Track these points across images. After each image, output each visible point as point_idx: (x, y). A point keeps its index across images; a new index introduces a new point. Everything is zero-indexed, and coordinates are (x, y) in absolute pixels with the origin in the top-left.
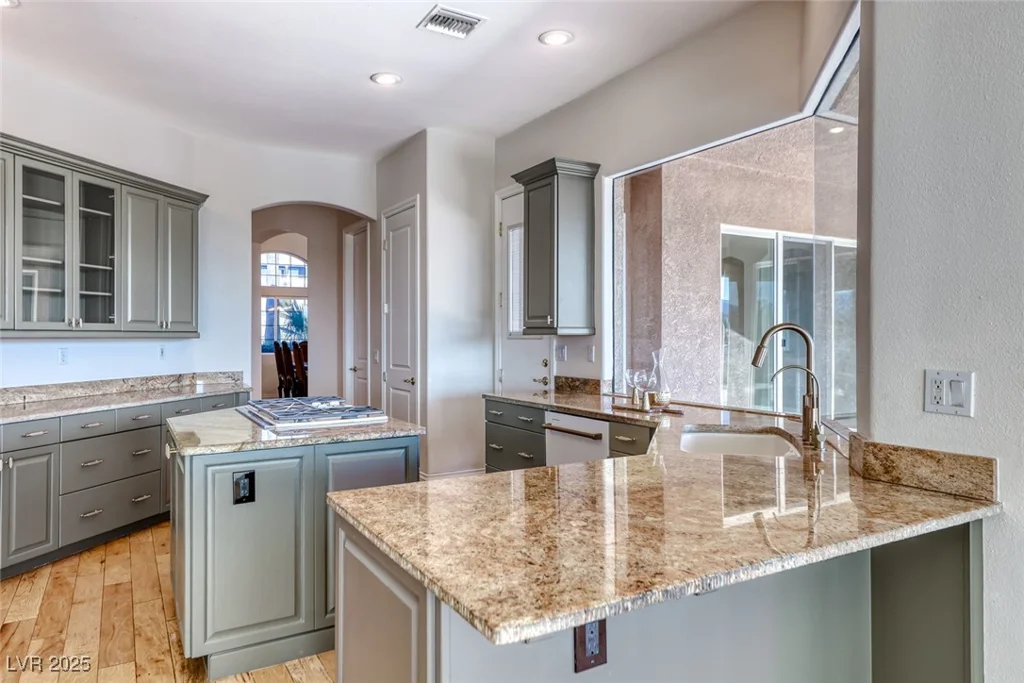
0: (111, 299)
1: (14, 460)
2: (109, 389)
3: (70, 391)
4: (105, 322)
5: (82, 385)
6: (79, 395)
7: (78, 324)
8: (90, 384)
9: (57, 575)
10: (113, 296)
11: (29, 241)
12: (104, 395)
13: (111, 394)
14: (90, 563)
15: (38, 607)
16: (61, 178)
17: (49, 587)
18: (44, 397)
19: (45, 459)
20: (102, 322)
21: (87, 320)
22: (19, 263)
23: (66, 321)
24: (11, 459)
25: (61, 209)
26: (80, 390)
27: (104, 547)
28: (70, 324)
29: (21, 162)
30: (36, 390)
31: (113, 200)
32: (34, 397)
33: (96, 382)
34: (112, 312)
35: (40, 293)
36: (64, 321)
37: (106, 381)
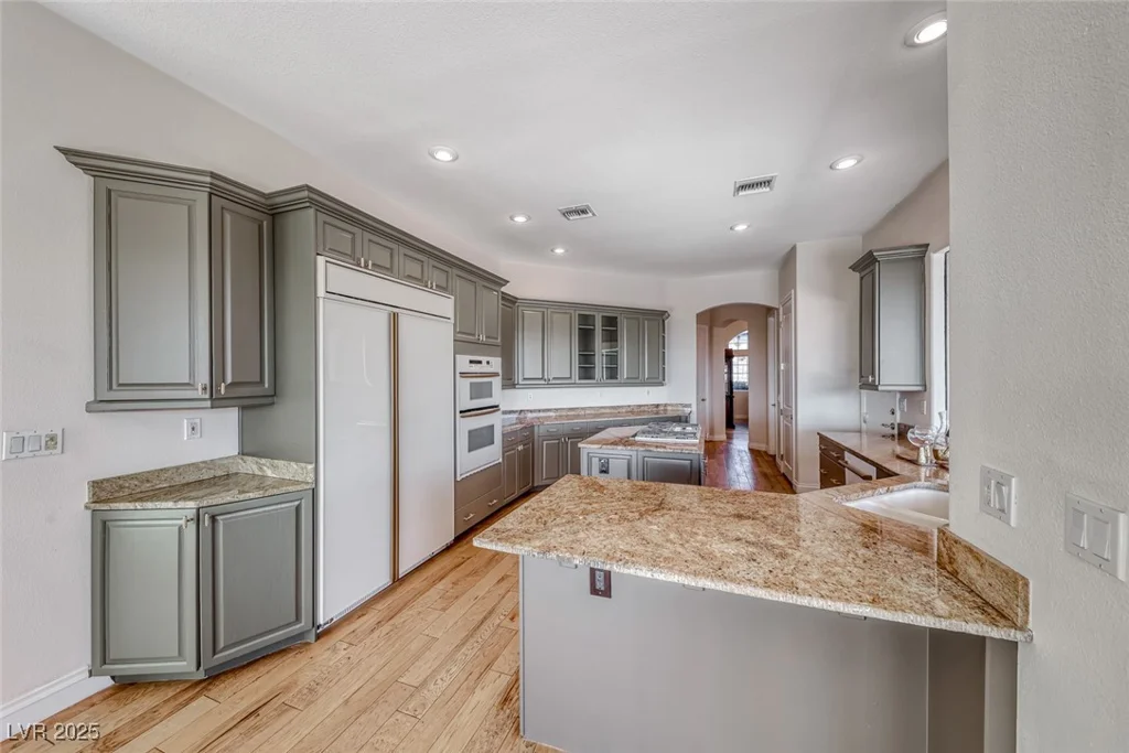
1: (569, 438)
7: (604, 380)
16: (594, 316)
22: (577, 355)
23: (596, 379)
25: (594, 330)
29: (577, 313)
31: (617, 322)
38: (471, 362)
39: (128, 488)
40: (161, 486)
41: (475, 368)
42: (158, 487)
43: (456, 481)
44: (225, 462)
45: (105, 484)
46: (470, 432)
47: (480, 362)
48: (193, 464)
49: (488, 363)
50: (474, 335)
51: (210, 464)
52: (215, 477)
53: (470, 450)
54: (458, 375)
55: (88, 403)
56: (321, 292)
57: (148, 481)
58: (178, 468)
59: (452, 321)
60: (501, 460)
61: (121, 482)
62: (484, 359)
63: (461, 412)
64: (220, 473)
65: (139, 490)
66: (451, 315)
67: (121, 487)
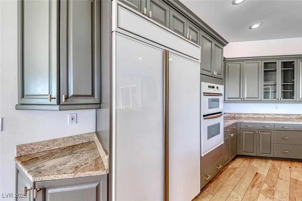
0: (293, 85)
1: (261, 132)
2: (292, 117)
3: (278, 116)
4: (291, 98)
5: (283, 115)
6: (281, 117)
7: (281, 99)
8: (285, 115)
9: (274, 165)
10: (294, 84)
11: (265, 80)
12: (290, 118)
13: (293, 118)
14: (285, 165)
15: (267, 173)
16: (275, 63)
17: (271, 168)
18: (270, 117)
19: (270, 133)
20: (290, 99)
21: (284, 98)
22: (263, 85)
23: (277, 98)
24: (260, 132)
25: (275, 71)
26: (282, 116)
27: (290, 162)
28: (278, 99)
29: (263, 62)
30: (268, 115)
31: (294, 65)
32: (268, 116)
33: (287, 114)
34: (293, 95)
35: (271, 92)
36: (276, 98)
37: (291, 114)
38: (209, 87)
39: (37, 149)
40: (54, 148)
41: (211, 91)
42: (52, 149)
43: (201, 157)
44: (88, 136)
45: (24, 147)
46: (208, 127)
47: (213, 87)
48: (71, 137)
49: (217, 88)
50: (210, 72)
51: (80, 136)
52: (82, 143)
53: (208, 138)
54: (202, 94)
55: (17, 105)
56: (114, 28)
57: (47, 146)
58: (64, 139)
59: (200, 61)
60: (223, 143)
61: (33, 146)
62: (216, 86)
63: (204, 116)
64: (85, 141)
65: (42, 150)
66: (199, 57)
67: (33, 149)
